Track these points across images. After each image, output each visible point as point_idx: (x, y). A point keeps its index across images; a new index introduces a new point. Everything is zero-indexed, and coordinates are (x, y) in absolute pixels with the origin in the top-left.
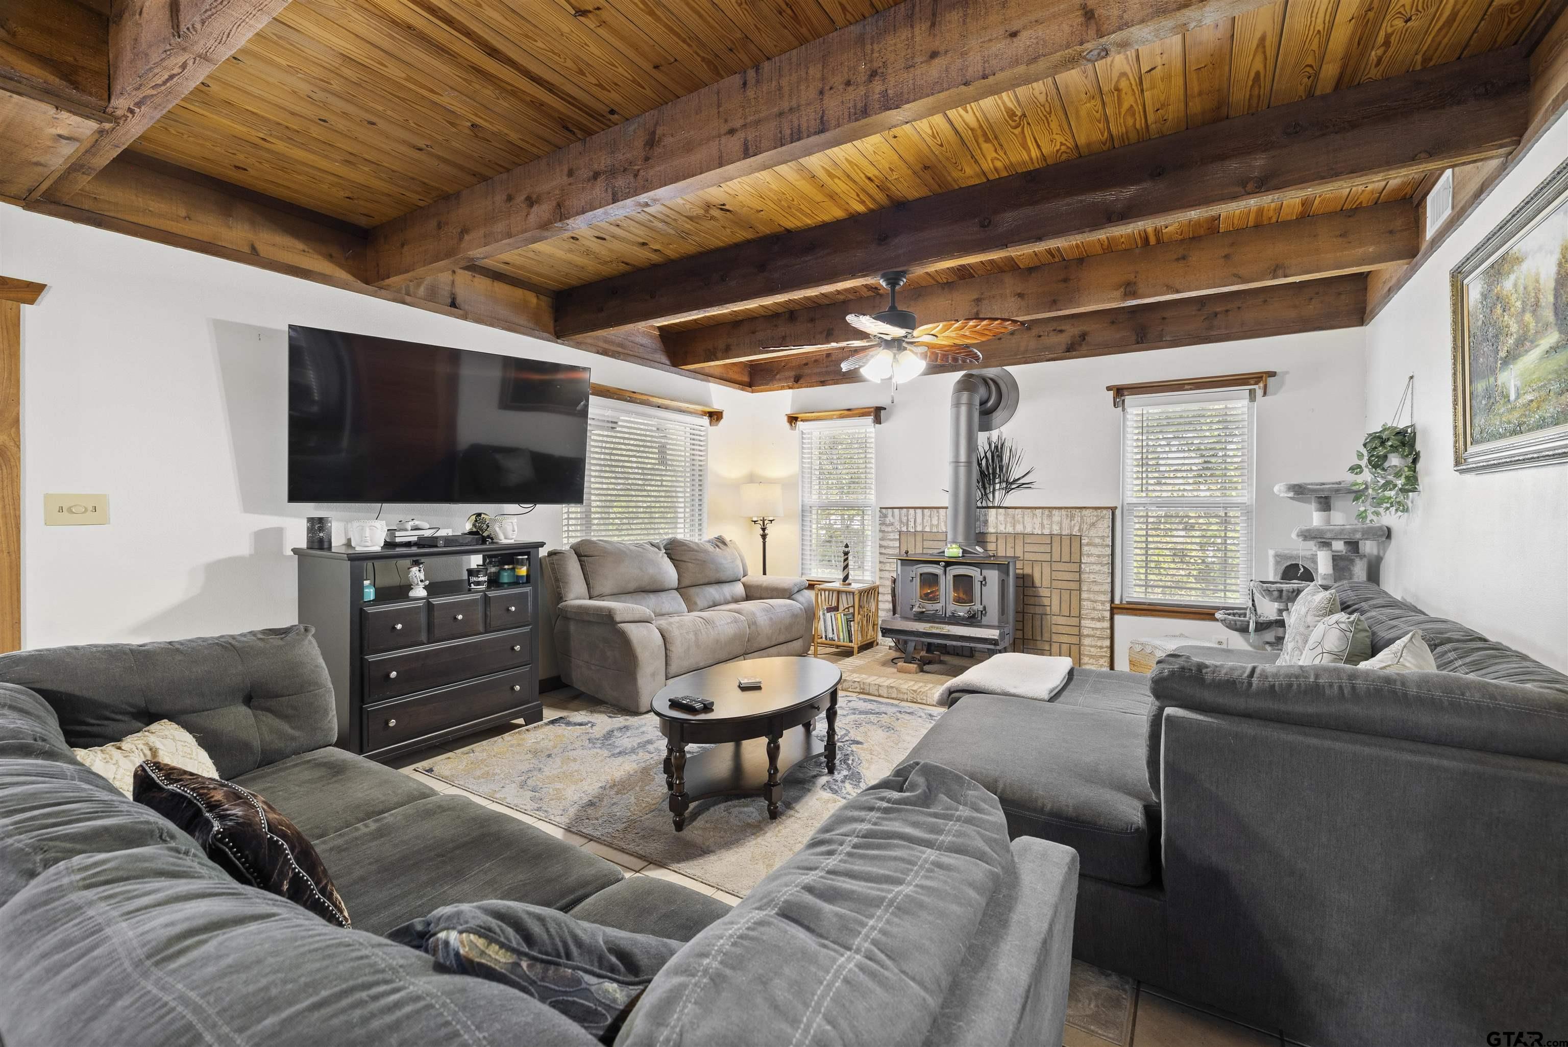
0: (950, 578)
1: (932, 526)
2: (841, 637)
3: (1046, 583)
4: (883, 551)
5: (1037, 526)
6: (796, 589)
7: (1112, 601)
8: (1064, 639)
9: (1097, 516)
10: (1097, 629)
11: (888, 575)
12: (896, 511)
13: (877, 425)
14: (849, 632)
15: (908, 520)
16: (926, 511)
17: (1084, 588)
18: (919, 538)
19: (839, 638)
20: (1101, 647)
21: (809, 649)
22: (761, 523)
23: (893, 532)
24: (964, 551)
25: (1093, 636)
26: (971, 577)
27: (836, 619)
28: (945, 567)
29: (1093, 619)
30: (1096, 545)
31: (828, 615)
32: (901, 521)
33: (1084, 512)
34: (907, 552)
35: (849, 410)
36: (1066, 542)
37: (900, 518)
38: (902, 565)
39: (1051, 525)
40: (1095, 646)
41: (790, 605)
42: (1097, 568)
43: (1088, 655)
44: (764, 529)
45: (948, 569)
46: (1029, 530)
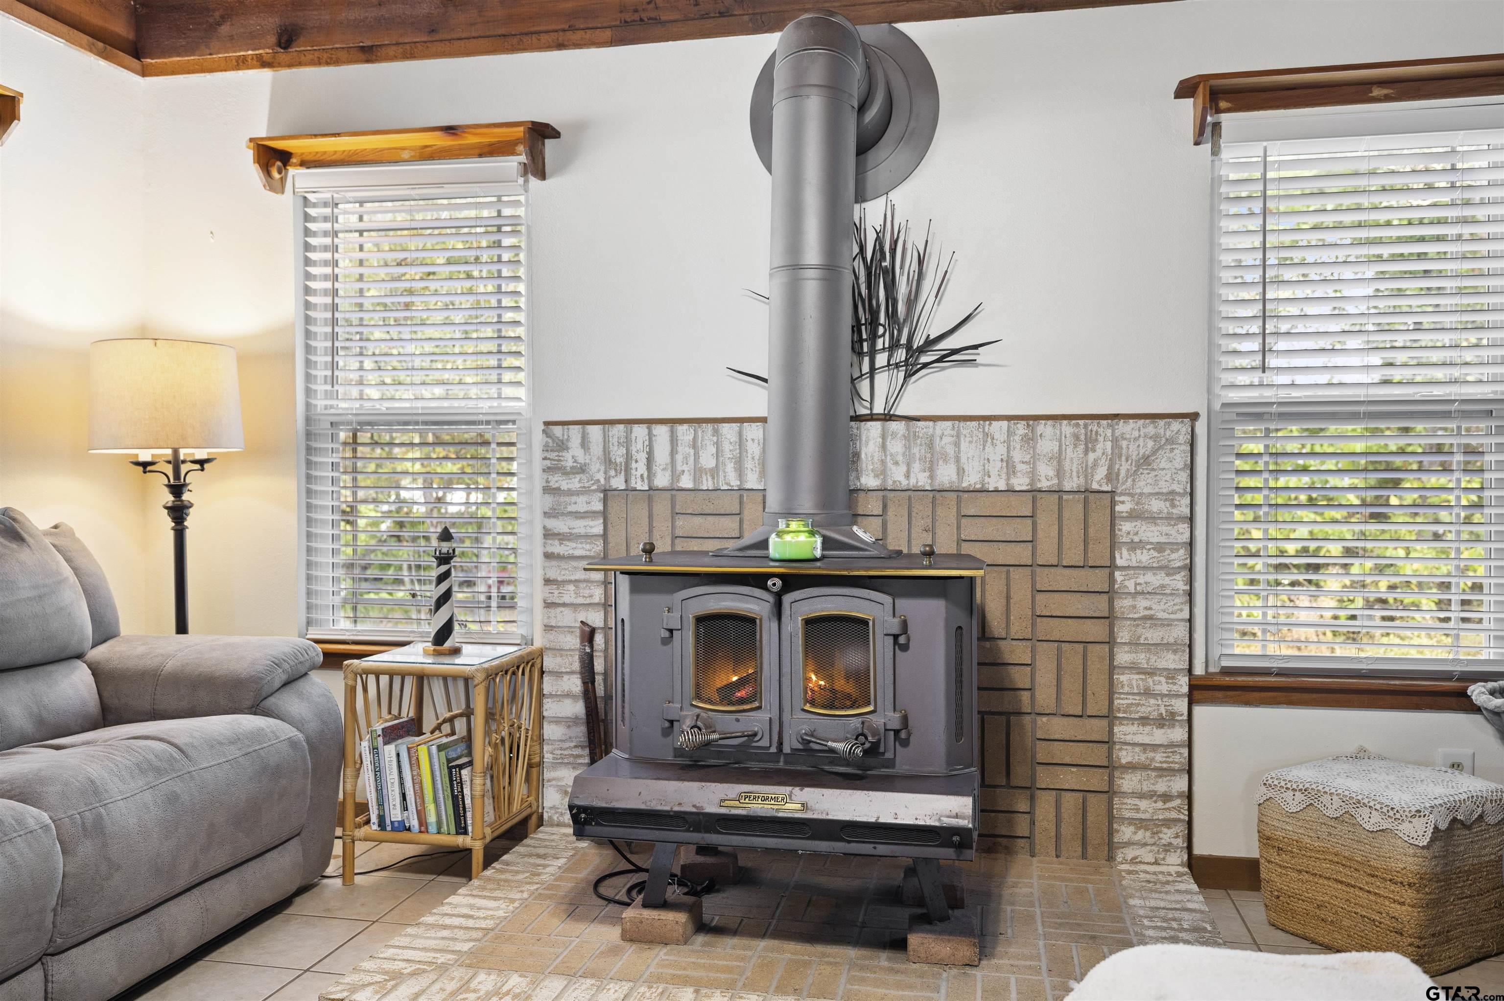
0: (794, 626)
1: (698, 472)
2: (432, 818)
3: (1019, 628)
4: (556, 548)
5: (995, 467)
6: (280, 677)
7: (1190, 670)
8: (1069, 779)
9: (1155, 438)
10: (1155, 747)
11: (570, 619)
12: (595, 432)
13: (534, 182)
14: (457, 802)
15: (629, 457)
16: (681, 429)
17: (1123, 635)
18: (662, 508)
19: (423, 822)
20: (1166, 797)
21: (326, 864)
22: (169, 470)
23: (584, 491)
24: (827, 543)
25: (1145, 767)
26: (864, 622)
27: (415, 763)
28: (779, 597)
29: (1144, 721)
30: (1152, 519)
31: (389, 751)
32: (608, 461)
33: (1123, 428)
34: (649, 550)
35: (450, 130)
36: (1074, 510)
37: (606, 451)
38: (634, 589)
39: (1033, 462)
40: (1151, 795)
41: (257, 736)
42: (1154, 580)
43: (1131, 821)
44: (177, 489)
45: (787, 599)
46: (972, 480)
